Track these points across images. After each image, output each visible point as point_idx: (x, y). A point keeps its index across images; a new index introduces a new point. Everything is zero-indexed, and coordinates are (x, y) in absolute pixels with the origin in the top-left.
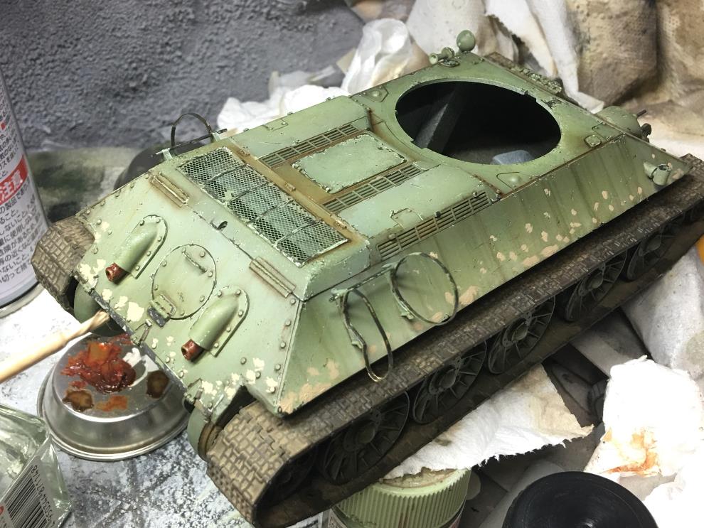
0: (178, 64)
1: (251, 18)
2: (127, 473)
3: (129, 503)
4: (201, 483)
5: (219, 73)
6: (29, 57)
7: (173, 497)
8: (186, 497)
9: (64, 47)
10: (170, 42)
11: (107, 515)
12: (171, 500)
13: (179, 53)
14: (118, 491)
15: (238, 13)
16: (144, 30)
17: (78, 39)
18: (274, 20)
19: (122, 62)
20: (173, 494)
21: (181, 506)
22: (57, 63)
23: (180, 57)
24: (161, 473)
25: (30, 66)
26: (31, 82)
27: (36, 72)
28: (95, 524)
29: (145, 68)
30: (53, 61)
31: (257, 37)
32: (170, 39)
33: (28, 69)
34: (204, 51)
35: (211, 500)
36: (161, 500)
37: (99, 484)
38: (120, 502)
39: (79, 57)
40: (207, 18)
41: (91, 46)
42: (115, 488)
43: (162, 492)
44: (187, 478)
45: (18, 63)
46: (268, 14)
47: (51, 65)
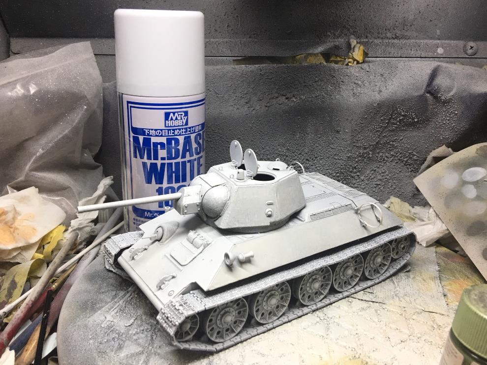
0: (356, 180)
1: (398, 162)
5: (375, 187)
9: (309, 161)
10: (357, 167)
13: (358, 174)
15: (391, 159)
16: (349, 157)
17: (316, 158)
18: (408, 166)
19: (333, 172)
23: (358, 175)
29: (342, 177)
31: (398, 172)
32: (357, 165)
34: (371, 175)
39: (314, 167)
40: (376, 158)
41: (321, 162)
46: (406, 162)
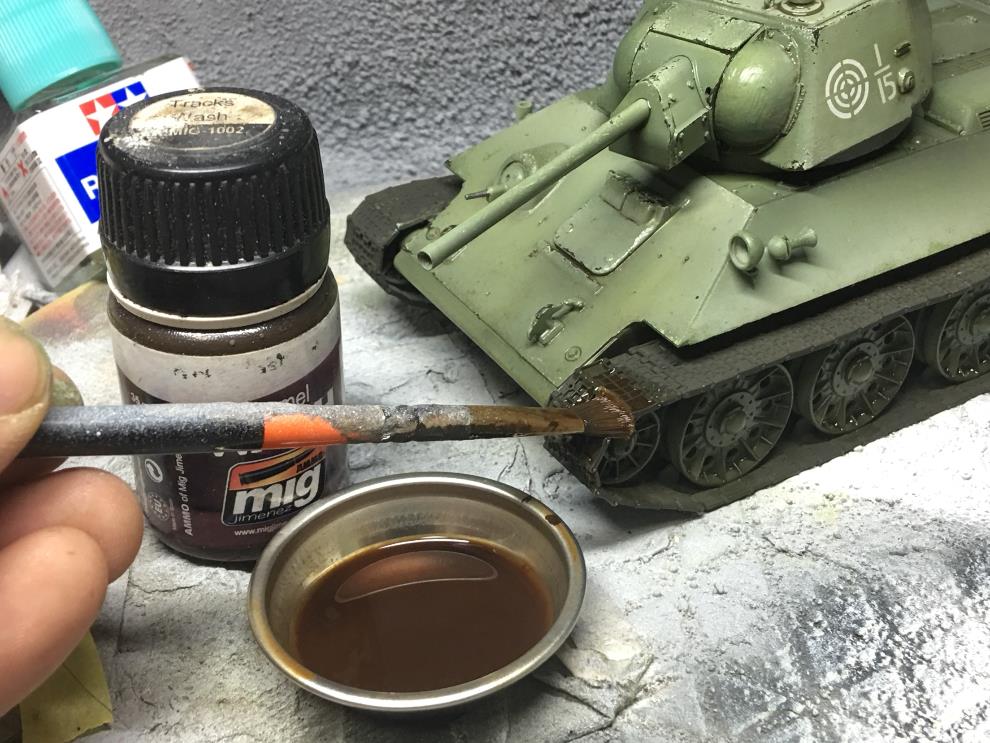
2: (791, 653)
3: (803, 703)
4: (942, 693)
6: (575, 10)
7: (890, 708)
8: (916, 713)
11: (763, 716)
12: (886, 712)
14: (778, 680)
20: (889, 702)
21: (909, 727)
22: (613, 25)
24: (858, 663)
25: (570, 25)
26: (563, 55)
27: (577, 39)
28: (743, 726)
30: (608, 21)
33: (565, 32)
35: (966, 724)
36: (865, 709)
37: (740, 661)
38: (783, 699)
42: (771, 673)
43: (865, 695)
44: (912, 681)
45: (553, 20)
47: (604, 27)
